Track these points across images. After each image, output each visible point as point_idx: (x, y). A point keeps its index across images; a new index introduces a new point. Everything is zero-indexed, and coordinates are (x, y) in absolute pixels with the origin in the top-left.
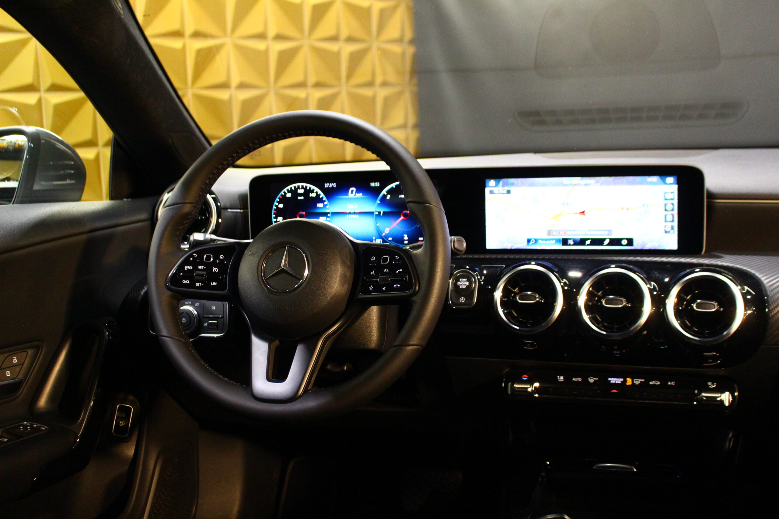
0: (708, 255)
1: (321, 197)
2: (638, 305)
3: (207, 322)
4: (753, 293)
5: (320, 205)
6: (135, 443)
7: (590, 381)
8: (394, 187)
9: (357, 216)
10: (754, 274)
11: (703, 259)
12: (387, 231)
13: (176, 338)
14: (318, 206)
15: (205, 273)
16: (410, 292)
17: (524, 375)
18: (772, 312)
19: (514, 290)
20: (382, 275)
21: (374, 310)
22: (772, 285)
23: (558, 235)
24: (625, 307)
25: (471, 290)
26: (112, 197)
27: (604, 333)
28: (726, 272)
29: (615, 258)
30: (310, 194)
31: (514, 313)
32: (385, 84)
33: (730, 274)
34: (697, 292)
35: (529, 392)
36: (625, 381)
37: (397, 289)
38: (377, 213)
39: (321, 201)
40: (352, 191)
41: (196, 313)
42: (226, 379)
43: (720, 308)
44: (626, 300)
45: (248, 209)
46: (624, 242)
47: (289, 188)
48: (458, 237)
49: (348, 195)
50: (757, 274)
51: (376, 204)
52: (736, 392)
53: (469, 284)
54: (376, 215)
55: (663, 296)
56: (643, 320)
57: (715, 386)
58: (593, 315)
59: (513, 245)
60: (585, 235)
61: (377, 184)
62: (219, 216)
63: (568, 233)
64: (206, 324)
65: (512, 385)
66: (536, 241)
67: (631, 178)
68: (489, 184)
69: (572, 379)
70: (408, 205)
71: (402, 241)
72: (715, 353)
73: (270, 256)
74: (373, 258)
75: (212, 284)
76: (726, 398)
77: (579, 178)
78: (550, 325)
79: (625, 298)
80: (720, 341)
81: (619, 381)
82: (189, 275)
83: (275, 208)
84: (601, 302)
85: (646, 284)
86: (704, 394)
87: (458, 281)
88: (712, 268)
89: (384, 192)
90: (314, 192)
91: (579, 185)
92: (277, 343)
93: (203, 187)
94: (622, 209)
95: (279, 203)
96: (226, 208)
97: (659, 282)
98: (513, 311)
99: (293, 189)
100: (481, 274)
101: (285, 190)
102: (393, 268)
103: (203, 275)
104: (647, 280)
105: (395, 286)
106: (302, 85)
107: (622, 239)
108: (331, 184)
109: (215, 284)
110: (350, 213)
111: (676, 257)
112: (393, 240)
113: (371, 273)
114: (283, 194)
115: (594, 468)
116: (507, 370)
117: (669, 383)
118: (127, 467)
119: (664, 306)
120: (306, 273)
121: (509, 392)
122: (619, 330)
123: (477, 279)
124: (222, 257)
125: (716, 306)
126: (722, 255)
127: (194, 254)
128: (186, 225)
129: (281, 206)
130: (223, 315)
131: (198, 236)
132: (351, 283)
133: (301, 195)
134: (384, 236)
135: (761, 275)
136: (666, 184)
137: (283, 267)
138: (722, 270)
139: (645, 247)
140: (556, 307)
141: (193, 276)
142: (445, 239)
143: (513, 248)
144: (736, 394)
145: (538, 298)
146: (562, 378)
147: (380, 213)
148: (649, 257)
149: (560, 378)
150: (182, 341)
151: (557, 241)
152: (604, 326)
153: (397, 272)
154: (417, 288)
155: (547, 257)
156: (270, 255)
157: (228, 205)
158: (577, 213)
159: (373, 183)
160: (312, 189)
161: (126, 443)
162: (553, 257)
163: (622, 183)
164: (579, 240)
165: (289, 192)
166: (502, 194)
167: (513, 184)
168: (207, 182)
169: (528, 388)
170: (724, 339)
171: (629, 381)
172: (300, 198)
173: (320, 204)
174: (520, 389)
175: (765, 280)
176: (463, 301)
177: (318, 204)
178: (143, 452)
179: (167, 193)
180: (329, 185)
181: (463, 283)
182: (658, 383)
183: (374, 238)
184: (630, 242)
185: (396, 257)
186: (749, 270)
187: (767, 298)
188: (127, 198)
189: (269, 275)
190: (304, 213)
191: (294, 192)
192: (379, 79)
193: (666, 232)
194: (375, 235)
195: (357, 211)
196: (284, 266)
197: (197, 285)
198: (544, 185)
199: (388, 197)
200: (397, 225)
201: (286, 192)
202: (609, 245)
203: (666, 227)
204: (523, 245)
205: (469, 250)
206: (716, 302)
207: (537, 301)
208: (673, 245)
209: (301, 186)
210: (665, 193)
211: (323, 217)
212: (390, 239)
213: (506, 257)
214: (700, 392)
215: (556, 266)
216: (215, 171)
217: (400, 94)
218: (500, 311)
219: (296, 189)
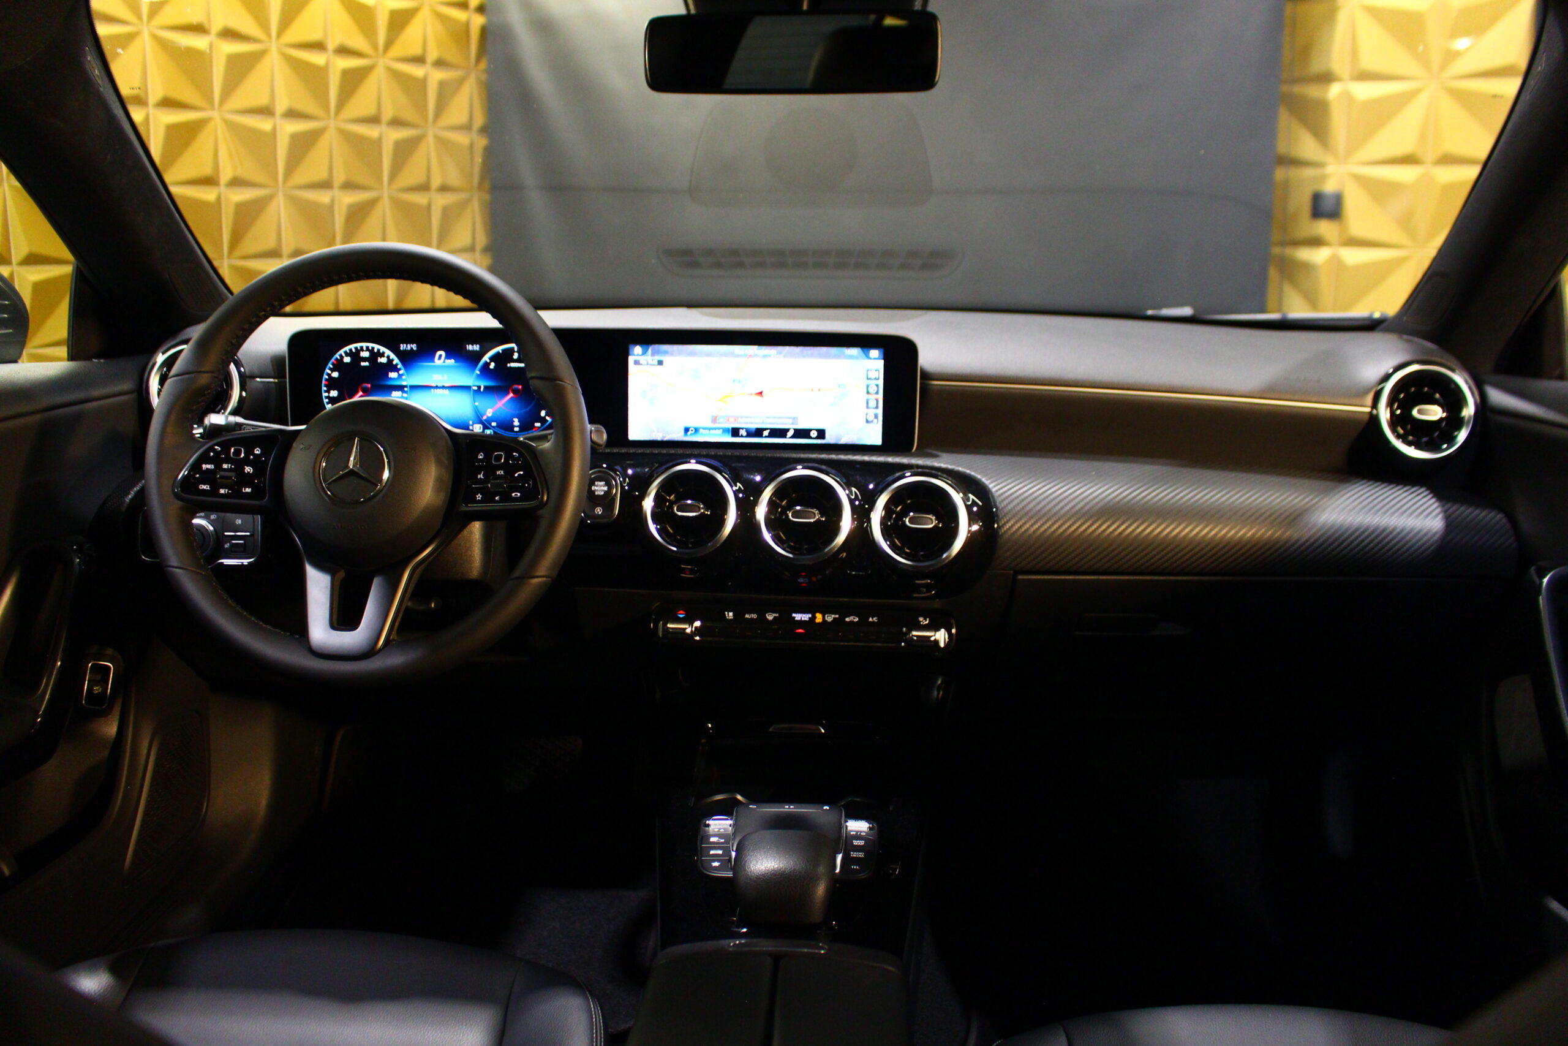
0: (921, 453)
1: (394, 363)
2: (835, 519)
3: (230, 542)
4: (981, 504)
5: (393, 375)
6: (118, 717)
7: (768, 617)
8: (501, 352)
9: (446, 391)
10: (980, 480)
11: (916, 459)
12: (489, 413)
13: (193, 569)
14: (390, 376)
15: (232, 474)
16: (534, 503)
17: (679, 611)
18: (1002, 528)
19: (668, 498)
20: (494, 479)
21: (477, 527)
22: (1002, 494)
23: (726, 423)
24: (818, 521)
25: (610, 498)
26: (72, 357)
27: (791, 556)
28: (945, 476)
29: (802, 456)
30: (379, 358)
31: (669, 528)
32: (444, 188)
33: (950, 479)
34: (909, 501)
35: (688, 634)
36: (814, 617)
37: (516, 499)
38: (476, 388)
39: (395, 369)
40: (440, 356)
41: (211, 528)
42: (269, 627)
43: (938, 523)
44: (819, 511)
45: (286, 378)
46: (814, 434)
47: (347, 349)
48: (596, 426)
49: (433, 361)
50: (984, 480)
51: (475, 374)
52: (953, 628)
53: (608, 488)
54: (474, 391)
55: (867, 506)
56: (841, 539)
57: (927, 622)
58: (776, 532)
59: (664, 435)
60: (763, 423)
61: (477, 347)
62: (243, 387)
63: (740, 420)
64: (227, 546)
65: (665, 624)
66: (696, 430)
67: (824, 350)
68: (633, 351)
69: (745, 615)
70: (531, 382)
71: (511, 427)
72: (929, 581)
73: (332, 451)
74: (481, 455)
75: (244, 491)
76: (941, 636)
77: (756, 347)
78: (718, 545)
79: (817, 509)
80: (939, 565)
81: (806, 617)
82: (208, 477)
83: (327, 377)
84: (787, 516)
85: (845, 490)
86: (914, 633)
87: (594, 484)
88: (927, 471)
89: (486, 358)
90: (384, 356)
91: (755, 356)
92: (342, 574)
93: (229, 349)
94: (812, 390)
95: (332, 370)
96: (253, 377)
97: (862, 489)
98: (667, 526)
99: (354, 350)
100: (625, 475)
101: (342, 352)
102: (510, 470)
103: (230, 478)
104: (847, 485)
105: (513, 494)
106: (325, 185)
107: (810, 430)
108: (408, 345)
109: (248, 490)
110: (437, 387)
111: (881, 455)
112: (498, 426)
113: (479, 477)
114: (339, 358)
115: (771, 730)
116: (657, 604)
117: (871, 619)
118: (105, 753)
119: (869, 520)
120: (386, 475)
121: (661, 635)
122: (810, 551)
123: (619, 482)
124: (257, 451)
125: (934, 520)
126: (939, 453)
127: (216, 447)
128: (203, 404)
129: (335, 375)
130: (254, 532)
131: (216, 419)
132: (449, 490)
133: (365, 359)
134: (485, 420)
135: (989, 481)
136: (870, 358)
137: (351, 467)
138: (939, 474)
139: (840, 441)
140: (726, 522)
141: (216, 479)
142: (583, 431)
143: (665, 439)
144: (954, 631)
145: (702, 508)
146: (731, 614)
147: (479, 387)
148: (846, 455)
149: (728, 614)
150: (201, 574)
151: (725, 430)
152: (790, 547)
153: (516, 475)
154: (545, 498)
155: (712, 452)
156: (332, 449)
157: (256, 371)
158: (751, 394)
159: (470, 346)
160: (381, 352)
161: (103, 718)
162: (721, 452)
163: (812, 356)
164: (754, 430)
165: (347, 354)
166: (651, 365)
167: (666, 353)
168: (234, 341)
169: (686, 629)
170: (944, 563)
171: (819, 618)
172: (363, 364)
173: (393, 373)
174: (674, 631)
175: (996, 487)
176: (600, 513)
177: (390, 373)
178: (131, 729)
179: (161, 354)
180: (407, 347)
181: (600, 488)
182: (856, 619)
183: (471, 423)
184: (821, 434)
185: (514, 454)
186: (973, 473)
187: (996, 511)
188: (98, 357)
189: (332, 478)
190: (369, 386)
191: (355, 355)
192: (436, 182)
193: (867, 421)
194: (472, 418)
195: (446, 385)
196: (354, 466)
197: (222, 491)
198: (709, 355)
199: (492, 365)
200: (503, 405)
201: (344, 355)
202: (793, 437)
203: (868, 416)
204: (678, 435)
205: (610, 443)
206: (934, 515)
207: (702, 513)
208: (877, 440)
209: (365, 348)
210: (868, 371)
211: (397, 392)
212: (494, 424)
213: (656, 451)
214: (910, 631)
215: (726, 465)
216: (246, 326)
217: (464, 204)
218: (652, 527)
219: (358, 351)
